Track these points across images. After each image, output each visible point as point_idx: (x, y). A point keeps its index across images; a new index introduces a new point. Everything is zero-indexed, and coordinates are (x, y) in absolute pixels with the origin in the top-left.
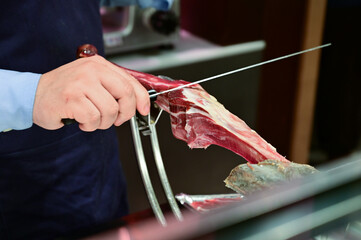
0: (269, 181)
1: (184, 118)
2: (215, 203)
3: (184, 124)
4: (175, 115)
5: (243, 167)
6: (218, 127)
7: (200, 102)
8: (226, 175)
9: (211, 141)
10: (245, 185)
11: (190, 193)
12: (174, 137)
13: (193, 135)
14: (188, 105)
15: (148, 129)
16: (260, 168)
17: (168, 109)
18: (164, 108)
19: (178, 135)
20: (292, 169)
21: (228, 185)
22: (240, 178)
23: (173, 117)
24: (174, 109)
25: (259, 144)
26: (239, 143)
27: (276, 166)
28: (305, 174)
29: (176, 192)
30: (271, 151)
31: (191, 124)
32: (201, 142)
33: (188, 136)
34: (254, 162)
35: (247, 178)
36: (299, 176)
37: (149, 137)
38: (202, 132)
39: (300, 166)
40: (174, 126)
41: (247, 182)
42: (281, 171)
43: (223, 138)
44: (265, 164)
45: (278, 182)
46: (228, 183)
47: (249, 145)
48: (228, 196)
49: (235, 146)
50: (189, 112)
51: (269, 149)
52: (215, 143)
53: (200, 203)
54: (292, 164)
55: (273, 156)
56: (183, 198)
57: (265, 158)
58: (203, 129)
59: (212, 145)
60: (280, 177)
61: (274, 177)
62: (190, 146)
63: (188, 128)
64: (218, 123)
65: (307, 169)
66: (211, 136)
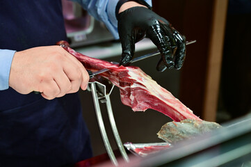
0: (188, 133)
1: (129, 90)
2: (151, 149)
3: (129, 95)
4: (123, 88)
5: (170, 124)
6: (153, 97)
7: (140, 79)
8: (158, 129)
9: (148, 106)
10: (171, 136)
11: (134, 142)
12: (123, 104)
13: (136, 102)
14: (132, 81)
15: (105, 98)
16: (181, 125)
17: (118, 85)
18: (116, 84)
19: (125, 102)
20: (203, 125)
21: (160, 137)
22: (168, 131)
23: (122, 90)
24: (122, 84)
25: (181, 108)
26: (167, 108)
27: (193, 124)
28: (213, 128)
29: (124, 142)
30: (189, 113)
31: (134, 95)
32: (141, 107)
33: (132, 103)
34: (178, 120)
35: (173, 132)
36: (208, 130)
37: (105, 104)
38: (142, 100)
39: (209, 123)
40: (122, 96)
41: (173, 134)
42: (196, 127)
43: (156, 104)
44: (185, 122)
45: (195, 135)
46: (160, 135)
47: (174, 109)
48: (160, 144)
49: (164, 110)
50: (132, 86)
51: (187, 112)
52: (151, 108)
53: (141, 149)
54: (204, 122)
55: (191, 116)
56: (129, 146)
57: (185, 118)
58: (142, 98)
59: (148, 109)
60: (195, 131)
61: (191, 131)
62: (133, 110)
63: (132, 97)
64: (153, 94)
65: (214, 125)
66: (148, 103)
